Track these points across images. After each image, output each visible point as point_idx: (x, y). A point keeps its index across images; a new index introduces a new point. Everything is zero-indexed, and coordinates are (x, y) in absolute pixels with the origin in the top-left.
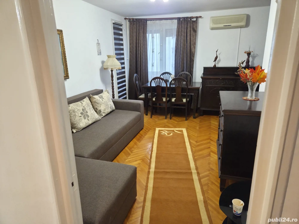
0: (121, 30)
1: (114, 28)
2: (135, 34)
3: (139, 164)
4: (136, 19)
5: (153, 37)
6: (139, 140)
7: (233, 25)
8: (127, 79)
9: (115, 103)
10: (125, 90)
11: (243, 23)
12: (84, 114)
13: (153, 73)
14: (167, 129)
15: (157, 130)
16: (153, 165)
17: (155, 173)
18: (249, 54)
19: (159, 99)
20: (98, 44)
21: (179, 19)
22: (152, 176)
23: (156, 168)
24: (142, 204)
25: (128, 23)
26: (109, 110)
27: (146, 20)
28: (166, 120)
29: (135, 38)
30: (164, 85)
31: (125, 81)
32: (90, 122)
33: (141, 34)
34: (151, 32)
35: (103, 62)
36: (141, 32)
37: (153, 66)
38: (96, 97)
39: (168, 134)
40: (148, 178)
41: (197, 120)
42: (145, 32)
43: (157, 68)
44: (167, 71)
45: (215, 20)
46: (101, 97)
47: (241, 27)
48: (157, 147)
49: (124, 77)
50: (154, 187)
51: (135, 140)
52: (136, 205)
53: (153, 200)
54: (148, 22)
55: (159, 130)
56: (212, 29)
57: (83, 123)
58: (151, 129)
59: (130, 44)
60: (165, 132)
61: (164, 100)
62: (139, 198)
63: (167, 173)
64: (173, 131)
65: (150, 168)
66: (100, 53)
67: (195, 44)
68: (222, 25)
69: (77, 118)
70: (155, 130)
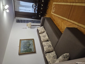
0: (19, 20)
1: (18, 22)
3: (63, 23)
5: (21, 10)
6: (55, 20)
8: (34, 20)
9: (41, 26)
10: (37, 21)
12: (44, 36)
13: (32, 11)
15: (52, 13)
16: (65, 19)
17: (68, 19)
20: (23, 28)
22: (69, 20)
23: (66, 18)
24: (79, 27)
25: (16, 17)
26: (44, 28)
27: (15, 11)
28: (49, 9)
30: (37, 8)
32: (47, 35)
34: (19, 10)
35: (29, 27)
37: (30, 11)
38: (39, 32)
39: (54, 10)
40: (69, 22)
42: (19, 12)
43: (31, 9)
44: (32, 6)
46: (40, 30)
48: (58, 15)
49: (33, 20)
50: (74, 21)
51: (54, 22)
52: (79, 29)
53: (79, 22)
54: (16, 11)
57: (47, 37)
60: (53, 10)
61: (42, 9)
62: (76, 27)
63: (69, 15)
64: (53, 7)
65: (66, 20)
66: (26, 28)
69: (45, 39)
70: (52, 14)
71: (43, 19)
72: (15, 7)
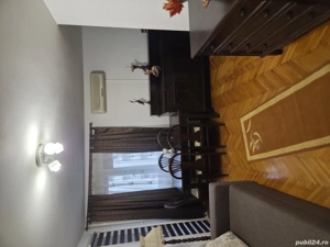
0: (102, 234)
2: (108, 213)
4: (88, 211)
7: (101, 87)
11: (101, 76)
14: (246, 144)
15: (249, 158)
18: (135, 67)
19: (199, 165)
21: (91, 151)
25: (93, 225)
27: (90, 196)
29: (113, 213)
31: (175, 225)
33: (109, 202)
34: (106, 189)
36: (105, 203)
37: (151, 183)
41: (222, 112)
44: (157, 163)
45: (95, 107)
47: (104, 79)
49: (169, 226)
54: (93, 193)
55: (251, 154)
56: (105, 109)
58: (252, 169)
59: (122, 219)
61: (199, 157)
67: (122, 128)
68: (102, 98)
70: (252, 161)
71: (217, 188)
72: (93, 180)
